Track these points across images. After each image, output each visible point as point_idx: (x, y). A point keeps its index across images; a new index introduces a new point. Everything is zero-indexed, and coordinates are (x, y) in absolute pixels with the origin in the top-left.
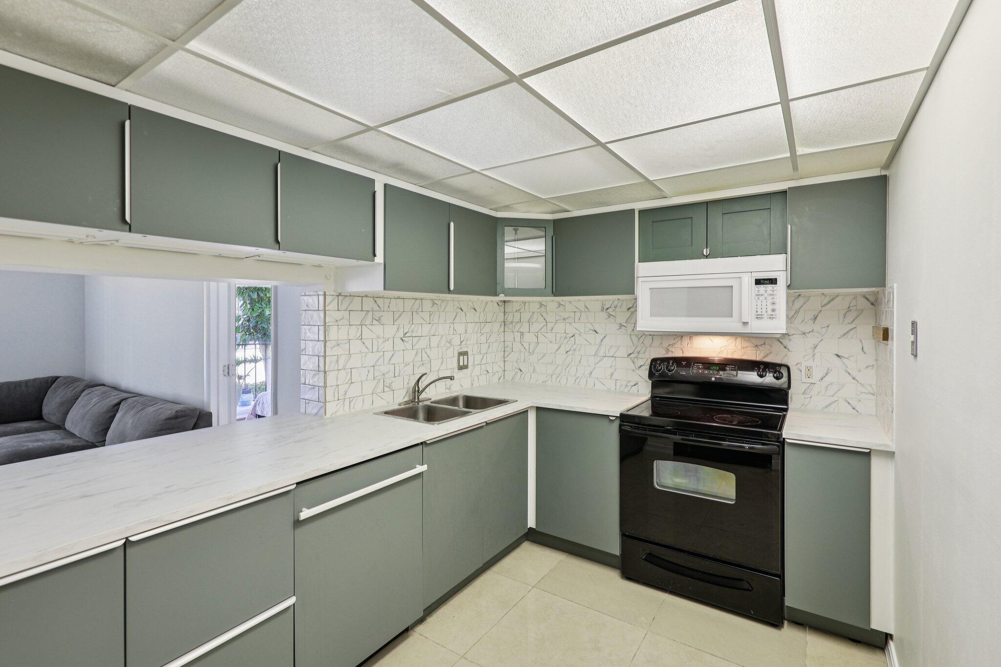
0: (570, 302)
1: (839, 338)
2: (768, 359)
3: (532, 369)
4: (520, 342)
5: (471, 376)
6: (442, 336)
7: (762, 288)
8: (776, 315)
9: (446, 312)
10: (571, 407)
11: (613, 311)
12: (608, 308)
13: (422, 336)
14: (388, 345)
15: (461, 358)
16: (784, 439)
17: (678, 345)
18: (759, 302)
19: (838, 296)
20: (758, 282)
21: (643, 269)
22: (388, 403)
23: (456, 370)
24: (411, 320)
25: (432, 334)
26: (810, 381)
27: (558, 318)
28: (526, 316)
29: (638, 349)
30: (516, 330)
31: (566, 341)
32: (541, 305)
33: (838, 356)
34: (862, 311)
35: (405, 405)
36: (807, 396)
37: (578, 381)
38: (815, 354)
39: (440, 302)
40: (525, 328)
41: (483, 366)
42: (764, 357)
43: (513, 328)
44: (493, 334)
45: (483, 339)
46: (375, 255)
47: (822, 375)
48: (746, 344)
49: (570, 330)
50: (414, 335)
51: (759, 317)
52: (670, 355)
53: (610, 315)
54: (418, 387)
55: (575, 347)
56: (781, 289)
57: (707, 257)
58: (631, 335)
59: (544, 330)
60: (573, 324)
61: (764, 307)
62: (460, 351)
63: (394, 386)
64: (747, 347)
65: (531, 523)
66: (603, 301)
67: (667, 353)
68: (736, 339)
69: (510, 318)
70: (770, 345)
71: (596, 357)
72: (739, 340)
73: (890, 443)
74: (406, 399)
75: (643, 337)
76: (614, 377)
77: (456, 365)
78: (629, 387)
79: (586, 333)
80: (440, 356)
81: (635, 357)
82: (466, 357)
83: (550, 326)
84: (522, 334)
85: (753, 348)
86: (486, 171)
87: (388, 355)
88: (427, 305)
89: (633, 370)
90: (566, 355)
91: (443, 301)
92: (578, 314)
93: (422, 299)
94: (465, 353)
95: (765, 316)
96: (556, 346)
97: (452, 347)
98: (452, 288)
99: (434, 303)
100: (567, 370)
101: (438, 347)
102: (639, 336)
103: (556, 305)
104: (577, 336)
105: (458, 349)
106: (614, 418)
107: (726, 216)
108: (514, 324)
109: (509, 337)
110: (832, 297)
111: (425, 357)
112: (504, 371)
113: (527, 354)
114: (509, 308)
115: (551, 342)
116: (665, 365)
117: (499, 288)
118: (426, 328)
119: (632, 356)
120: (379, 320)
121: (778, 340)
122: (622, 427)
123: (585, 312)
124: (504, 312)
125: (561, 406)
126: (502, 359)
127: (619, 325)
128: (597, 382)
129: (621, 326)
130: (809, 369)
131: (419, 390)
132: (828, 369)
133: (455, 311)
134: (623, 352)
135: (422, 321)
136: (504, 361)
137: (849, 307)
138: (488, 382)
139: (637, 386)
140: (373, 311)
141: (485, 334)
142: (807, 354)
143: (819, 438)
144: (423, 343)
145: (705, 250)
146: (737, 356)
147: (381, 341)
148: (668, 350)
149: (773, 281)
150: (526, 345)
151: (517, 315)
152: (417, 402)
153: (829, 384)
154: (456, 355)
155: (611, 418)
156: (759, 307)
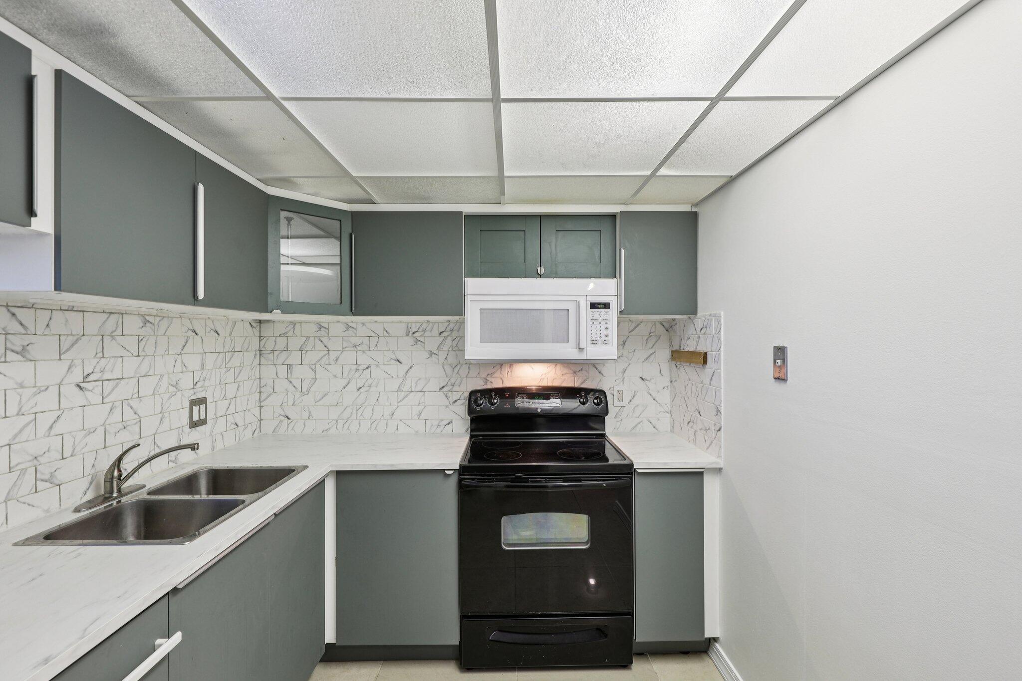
0: (363, 324)
1: (643, 362)
2: (585, 386)
3: (306, 415)
4: (287, 378)
5: (211, 435)
6: (162, 376)
7: (596, 312)
8: (609, 341)
9: (168, 336)
10: (392, 465)
11: (421, 336)
12: (414, 333)
13: (122, 379)
14: (48, 400)
15: (196, 409)
16: (635, 469)
17: (498, 374)
18: (594, 326)
19: (641, 322)
20: (593, 306)
21: (472, 285)
22: (47, 511)
23: (187, 429)
24: (100, 349)
25: (143, 374)
26: (621, 404)
27: (345, 345)
28: (295, 343)
29: (453, 381)
30: (281, 360)
31: (357, 375)
32: (320, 327)
33: (641, 378)
34: (660, 336)
35: (90, 508)
36: (618, 419)
37: (374, 425)
38: (624, 378)
39: (158, 319)
40: (294, 358)
41: (230, 418)
42: (582, 383)
43: (275, 358)
44: (244, 369)
45: (230, 377)
46: (31, 212)
47: (630, 398)
48: (565, 371)
49: (364, 360)
50: (105, 377)
51: (594, 343)
52: (489, 386)
53: (417, 341)
54: (119, 471)
55: (370, 381)
56: (613, 312)
57: (541, 276)
58: (443, 364)
59: (326, 358)
60: (368, 353)
61: (598, 332)
62: (194, 397)
63: (60, 476)
64: (565, 374)
65: (330, 636)
66: (408, 323)
67: (486, 384)
68: (556, 366)
69: (270, 345)
70: (587, 371)
71: (399, 393)
72: (559, 367)
73: (718, 460)
74: (90, 496)
75: (459, 366)
76: (423, 416)
77: (186, 421)
78: (442, 427)
79: (385, 363)
80: (158, 410)
81: (449, 391)
82: (203, 407)
83: (333, 355)
84: (290, 367)
85: (571, 375)
86: (290, 102)
87: (44, 421)
88: (132, 324)
89: (447, 407)
90: (358, 393)
91: (164, 317)
92: (374, 340)
93: (122, 314)
94: (202, 401)
95: (599, 342)
96: (344, 382)
97: (179, 393)
98: (201, 295)
99: (146, 322)
100: (360, 412)
101: (154, 394)
102: (453, 367)
103: (343, 328)
104: (373, 368)
105: (189, 395)
106: (451, 472)
107: (561, 234)
108: (276, 353)
109: (268, 371)
110: (637, 323)
111: (129, 414)
112: (261, 420)
113: (298, 394)
114: (267, 331)
115: (335, 376)
116: (487, 397)
117: (271, 301)
118: (131, 366)
119: (445, 389)
120: (23, 352)
121: (594, 366)
122: (463, 482)
123: (384, 337)
124: (260, 337)
125: (376, 465)
126: (258, 404)
127: (429, 352)
128: (401, 424)
129: (431, 353)
130: (620, 393)
131: (121, 475)
132: (635, 392)
133: (184, 334)
134: (434, 385)
135: (123, 353)
136: (261, 407)
137: (650, 333)
138: (237, 440)
139: (451, 425)
140: (7, 334)
141: (232, 370)
142: (617, 378)
143: (665, 464)
144: (125, 390)
145: (539, 269)
146: (557, 383)
147: (27, 393)
148: (486, 381)
149: (606, 306)
150: (297, 383)
151: (281, 342)
152: (116, 498)
153: (636, 407)
154: (187, 404)
155: (447, 472)
156: (594, 332)
